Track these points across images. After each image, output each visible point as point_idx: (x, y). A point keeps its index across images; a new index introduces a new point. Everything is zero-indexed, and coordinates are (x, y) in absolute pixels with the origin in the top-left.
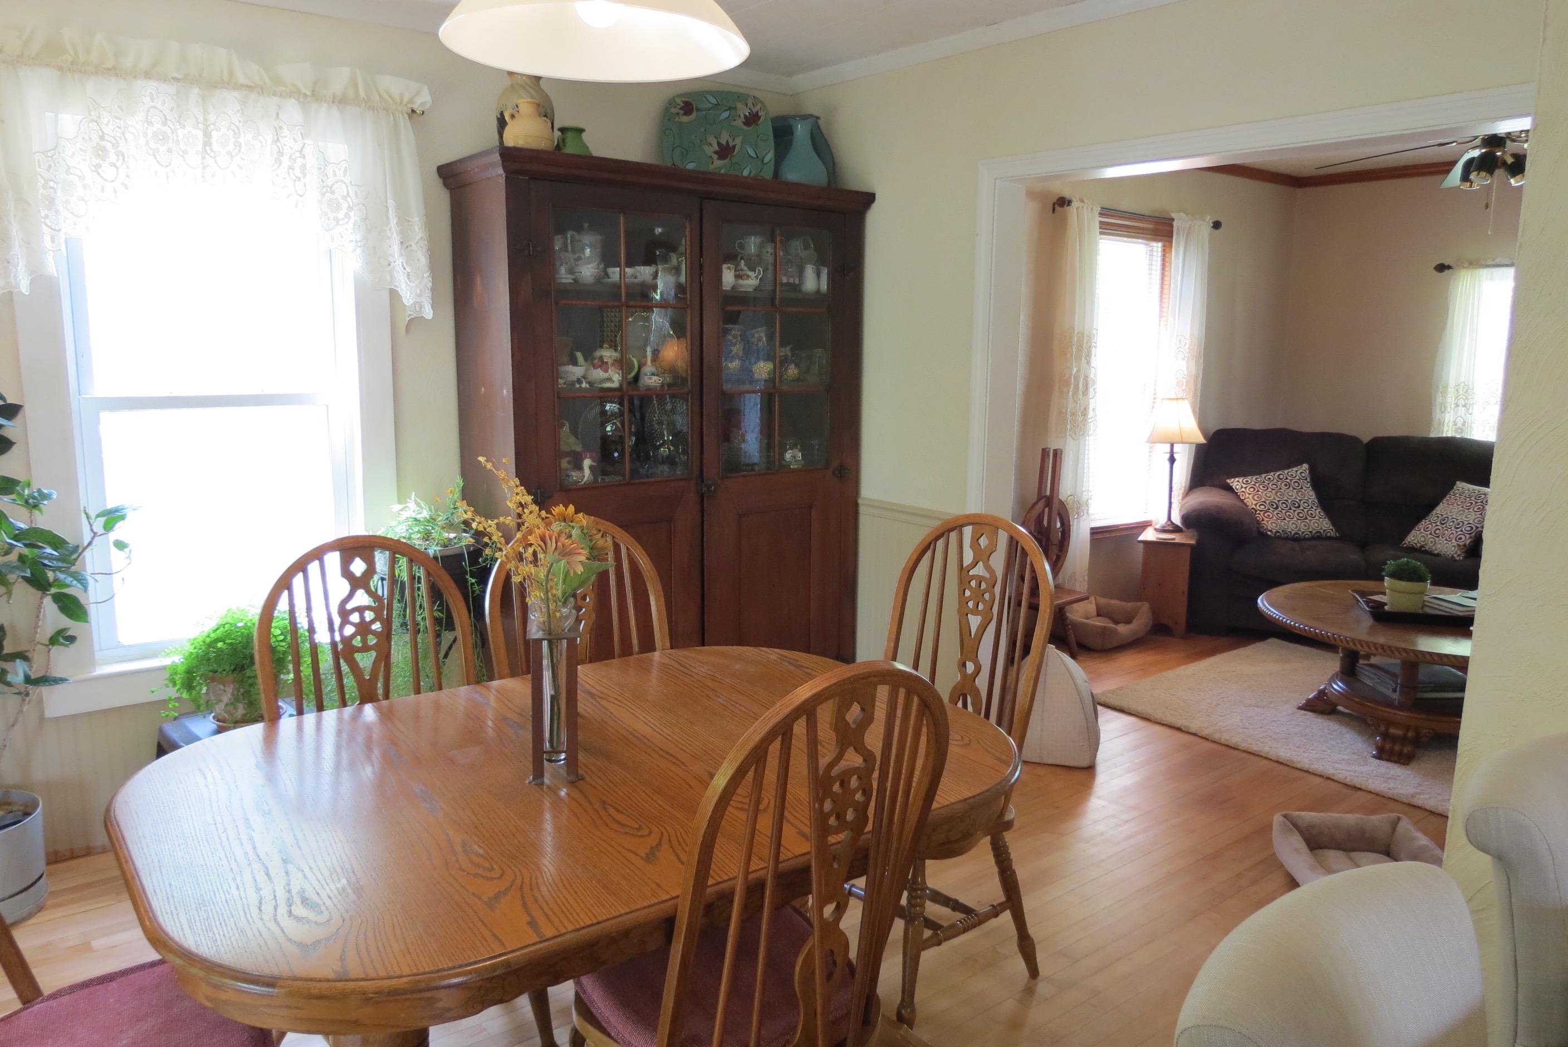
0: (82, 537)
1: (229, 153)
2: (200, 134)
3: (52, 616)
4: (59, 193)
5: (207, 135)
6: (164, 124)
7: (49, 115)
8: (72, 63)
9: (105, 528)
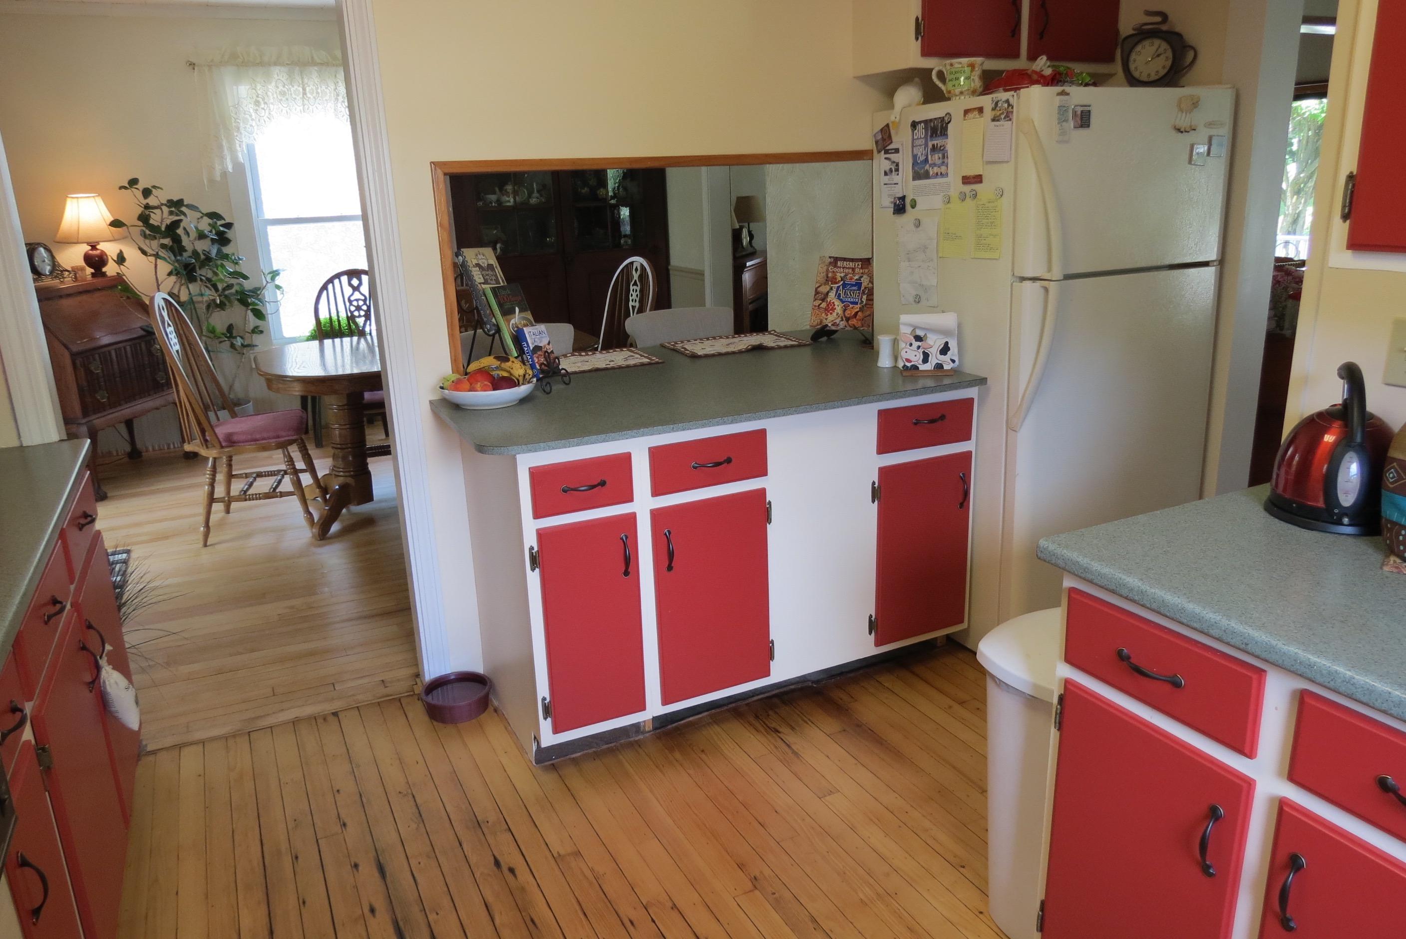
0: (263, 283)
1: (314, 97)
2: (301, 89)
3: (252, 321)
4: (241, 124)
5: (304, 89)
6: (284, 87)
7: (235, 87)
8: (242, 62)
9: (271, 279)
